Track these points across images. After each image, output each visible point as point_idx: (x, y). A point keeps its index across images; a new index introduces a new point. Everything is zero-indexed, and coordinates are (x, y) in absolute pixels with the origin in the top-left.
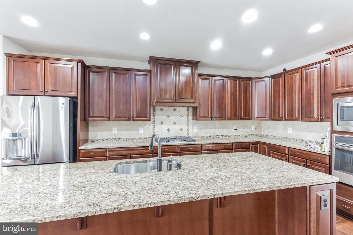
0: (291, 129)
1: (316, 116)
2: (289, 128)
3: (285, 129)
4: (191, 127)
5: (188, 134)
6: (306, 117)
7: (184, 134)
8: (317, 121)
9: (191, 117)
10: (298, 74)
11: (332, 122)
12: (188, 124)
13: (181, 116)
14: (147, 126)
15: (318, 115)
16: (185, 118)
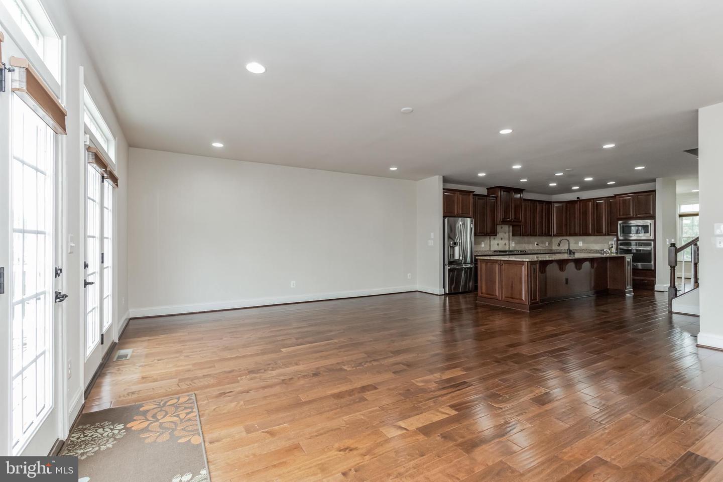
0: (582, 242)
1: (604, 232)
2: (580, 242)
3: (577, 243)
4: (511, 242)
5: (509, 248)
6: (597, 233)
7: (507, 249)
8: (605, 235)
9: (511, 234)
10: (590, 203)
11: (617, 235)
12: (509, 241)
13: (505, 233)
14: (486, 241)
15: (606, 231)
16: (507, 234)
